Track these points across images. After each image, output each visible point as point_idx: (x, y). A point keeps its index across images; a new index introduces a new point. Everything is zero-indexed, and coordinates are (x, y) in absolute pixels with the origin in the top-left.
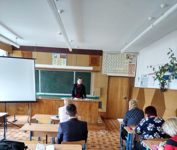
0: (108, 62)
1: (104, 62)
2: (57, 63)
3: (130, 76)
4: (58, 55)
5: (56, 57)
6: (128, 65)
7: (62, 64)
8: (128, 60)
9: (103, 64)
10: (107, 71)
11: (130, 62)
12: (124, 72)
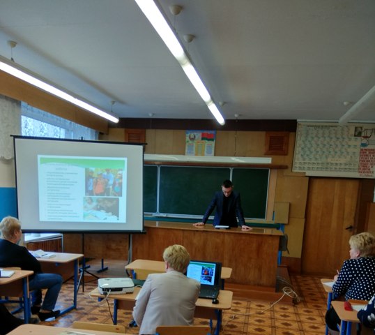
1: (300, 145)
3: (363, 176)
4: (198, 135)
6: (358, 151)
8: (359, 141)
10: (306, 166)
11: (363, 145)
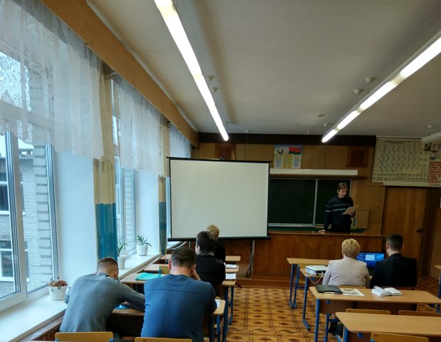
0: (386, 159)
1: (379, 158)
2: (282, 164)
3: (432, 185)
4: (286, 149)
5: (281, 153)
6: (427, 163)
7: (293, 167)
9: (377, 162)
10: (384, 177)
11: (432, 158)
12: (419, 177)
